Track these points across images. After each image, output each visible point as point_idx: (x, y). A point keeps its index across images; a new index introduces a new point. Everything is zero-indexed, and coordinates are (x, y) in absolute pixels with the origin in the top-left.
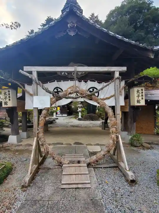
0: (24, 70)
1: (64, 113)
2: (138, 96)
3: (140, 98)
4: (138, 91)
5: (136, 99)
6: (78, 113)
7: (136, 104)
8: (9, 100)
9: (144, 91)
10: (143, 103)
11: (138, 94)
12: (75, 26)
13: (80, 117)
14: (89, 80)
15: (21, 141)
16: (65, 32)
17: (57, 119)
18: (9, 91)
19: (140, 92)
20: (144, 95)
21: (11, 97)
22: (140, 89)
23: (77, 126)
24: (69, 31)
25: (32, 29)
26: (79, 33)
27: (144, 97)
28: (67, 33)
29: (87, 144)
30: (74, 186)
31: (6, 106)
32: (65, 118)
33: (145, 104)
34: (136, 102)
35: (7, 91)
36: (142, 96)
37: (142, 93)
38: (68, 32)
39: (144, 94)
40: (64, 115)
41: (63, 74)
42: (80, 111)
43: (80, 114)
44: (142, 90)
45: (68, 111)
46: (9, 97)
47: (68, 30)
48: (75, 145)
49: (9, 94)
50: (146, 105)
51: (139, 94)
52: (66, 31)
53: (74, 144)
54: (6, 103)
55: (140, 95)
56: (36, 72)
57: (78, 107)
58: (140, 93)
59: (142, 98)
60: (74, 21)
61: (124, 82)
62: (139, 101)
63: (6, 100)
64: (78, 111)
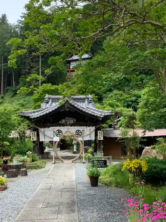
3: (101, 136)
6: (73, 145)
8: (35, 137)
10: (102, 139)
13: (75, 150)
14: (76, 126)
18: (35, 133)
22: (100, 132)
26: (70, 110)
35: (33, 132)
36: (102, 135)
39: (102, 134)
42: (75, 144)
43: (75, 147)
44: (102, 132)
46: (35, 136)
50: (104, 140)
54: (33, 139)
57: (73, 139)
60: (68, 105)
61: (94, 127)
62: (100, 138)
63: (33, 137)
64: (73, 143)
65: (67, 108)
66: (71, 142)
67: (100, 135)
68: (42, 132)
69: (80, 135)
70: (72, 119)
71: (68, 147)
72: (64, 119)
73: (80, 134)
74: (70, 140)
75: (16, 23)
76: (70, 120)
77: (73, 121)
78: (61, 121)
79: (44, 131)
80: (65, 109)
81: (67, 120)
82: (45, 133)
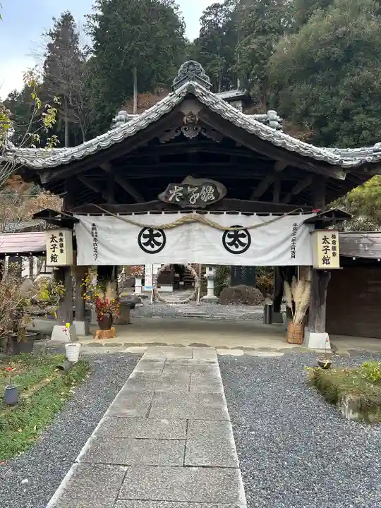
2: (326, 250)
3: (330, 253)
4: (325, 239)
5: (321, 255)
6: (205, 281)
7: (321, 266)
9: (337, 239)
10: (335, 264)
11: (325, 245)
12: (197, 120)
13: (210, 294)
14: (225, 212)
15: (77, 339)
16: (177, 132)
18: (61, 234)
19: (330, 240)
20: (337, 248)
21: (64, 245)
22: (329, 235)
24: (185, 129)
26: (203, 133)
27: (337, 252)
28: (182, 133)
31: (53, 263)
33: (341, 266)
34: (321, 261)
35: (56, 233)
36: (334, 248)
37: (334, 242)
38: (183, 131)
39: (337, 245)
40: (163, 288)
41: (170, 200)
43: (210, 284)
44: (334, 237)
45: (177, 275)
46: (61, 245)
47: (184, 127)
48: (192, 348)
49: (61, 240)
50: (342, 268)
51: (327, 244)
52: (179, 129)
53: (190, 346)
54: (54, 258)
55: (331, 246)
57: (207, 265)
58: (329, 243)
59: (334, 254)
60: (196, 111)
62: (326, 260)
63: (54, 251)
64: (205, 275)
65: (192, 124)
67: (326, 249)
69: (242, 245)
70: (211, 185)
72: (178, 182)
76: (204, 188)
77: (213, 191)
78: (167, 190)
79: (94, 225)
80: (179, 132)
81: (191, 187)
82: (96, 233)
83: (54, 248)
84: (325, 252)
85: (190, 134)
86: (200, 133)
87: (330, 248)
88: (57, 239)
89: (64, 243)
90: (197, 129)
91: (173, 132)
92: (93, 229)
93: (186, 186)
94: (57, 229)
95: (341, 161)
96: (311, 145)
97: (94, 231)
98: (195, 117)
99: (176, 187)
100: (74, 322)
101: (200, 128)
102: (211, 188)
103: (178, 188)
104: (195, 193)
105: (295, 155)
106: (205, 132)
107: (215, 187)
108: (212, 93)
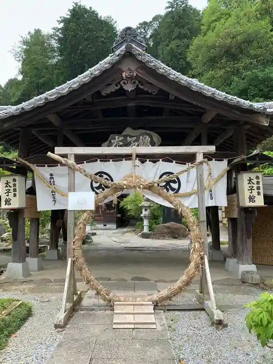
0: (55, 153)
1: (110, 222)
3: (255, 193)
4: (250, 180)
5: (247, 194)
6: (142, 220)
7: (248, 204)
8: (15, 195)
9: (260, 180)
10: (260, 202)
11: (250, 185)
12: (135, 75)
13: (146, 230)
14: (161, 160)
15: (30, 275)
16: (117, 85)
17: (94, 234)
18: (14, 180)
19: (255, 181)
20: (261, 188)
21: (17, 190)
22: (253, 176)
23: (140, 249)
24: (124, 83)
25: (37, 28)
26: (141, 87)
27: (261, 191)
28: (122, 87)
29: (157, 279)
30: (132, 326)
31: (7, 207)
32: (111, 232)
34: (247, 200)
35: (10, 179)
36: (258, 188)
37: (258, 183)
38: (122, 84)
39: (261, 185)
40: (108, 226)
42: (145, 217)
43: (146, 222)
44: (257, 178)
45: (119, 215)
46: (15, 190)
47: (123, 81)
48: (133, 282)
49: (15, 185)
50: (266, 205)
52: (119, 83)
53: (132, 280)
54: (8, 202)
55: (255, 186)
56: (73, 155)
57: (142, 207)
58: (253, 184)
59: (259, 193)
60: (133, 67)
61: (225, 162)
62: (251, 199)
63: (8, 196)
64: (142, 215)
65: (130, 78)
66: (138, 213)
67: (251, 189)
68: (43, 179)
69: (173, 189)
70: (149, 135)
71: (132, 222)
72: (119, 133)
73: (175, 186)
74: (136, 209)
75: (51, 32)
76: (141, 138)
77: (149, 140)
78: (109, 140)
79: (51, 175)
80: (119, 86)
81: (131, 137)
82: (54, 182)
83: (8, 192)
84: (250, 191)
85: (129, 87)
86: (137, 86)
87: (255, 188)
88: (11, 185)
89: (17, 187)
90: (134, 83)
91: (113, 85)
92: (51, 178)
93: (126, 136)
94: (11, 175)
95: (265, 109)
96: (235, 97)
97: (52, 180)
98: (133, 72)
99: (117, 137)
100: (28, 259)
101: (137, 82)
102: (148, 137)
103: (118, 138)
104: (134, 142)
105: (223, 104)
106: (142, 85)
107: (151, 137)
108: (147, 54)
